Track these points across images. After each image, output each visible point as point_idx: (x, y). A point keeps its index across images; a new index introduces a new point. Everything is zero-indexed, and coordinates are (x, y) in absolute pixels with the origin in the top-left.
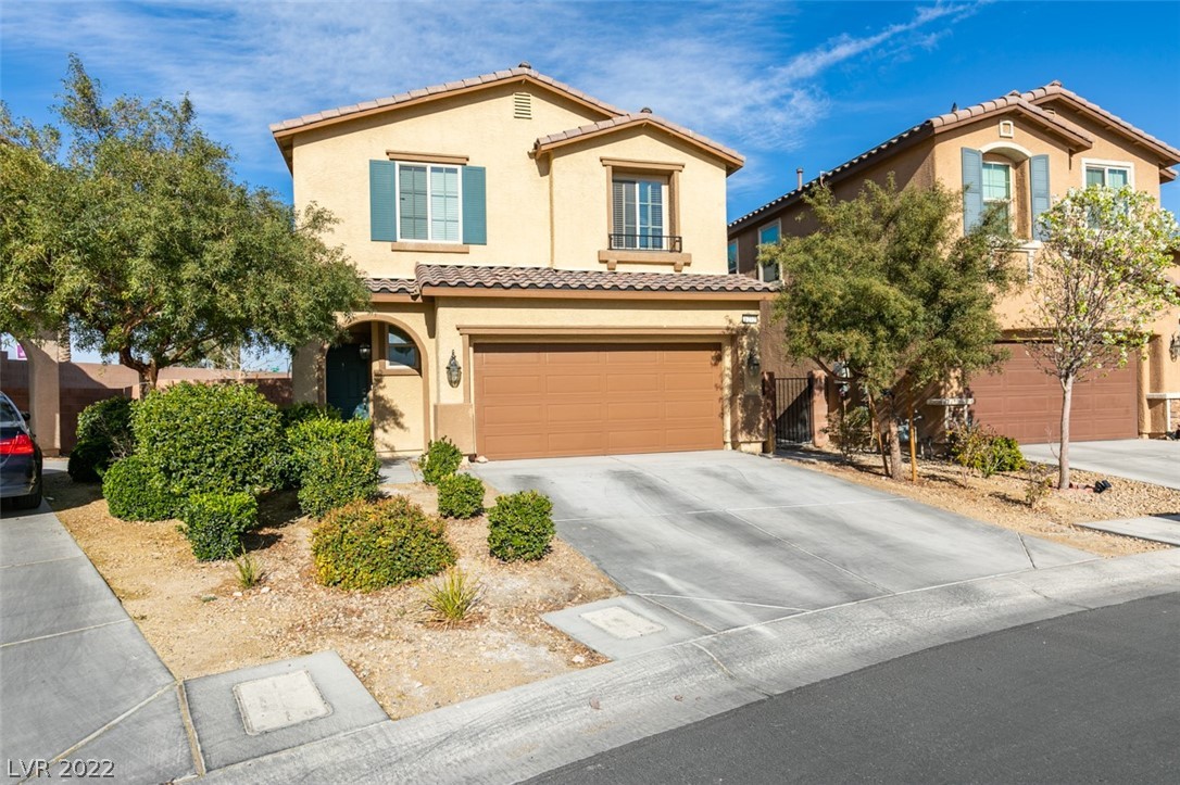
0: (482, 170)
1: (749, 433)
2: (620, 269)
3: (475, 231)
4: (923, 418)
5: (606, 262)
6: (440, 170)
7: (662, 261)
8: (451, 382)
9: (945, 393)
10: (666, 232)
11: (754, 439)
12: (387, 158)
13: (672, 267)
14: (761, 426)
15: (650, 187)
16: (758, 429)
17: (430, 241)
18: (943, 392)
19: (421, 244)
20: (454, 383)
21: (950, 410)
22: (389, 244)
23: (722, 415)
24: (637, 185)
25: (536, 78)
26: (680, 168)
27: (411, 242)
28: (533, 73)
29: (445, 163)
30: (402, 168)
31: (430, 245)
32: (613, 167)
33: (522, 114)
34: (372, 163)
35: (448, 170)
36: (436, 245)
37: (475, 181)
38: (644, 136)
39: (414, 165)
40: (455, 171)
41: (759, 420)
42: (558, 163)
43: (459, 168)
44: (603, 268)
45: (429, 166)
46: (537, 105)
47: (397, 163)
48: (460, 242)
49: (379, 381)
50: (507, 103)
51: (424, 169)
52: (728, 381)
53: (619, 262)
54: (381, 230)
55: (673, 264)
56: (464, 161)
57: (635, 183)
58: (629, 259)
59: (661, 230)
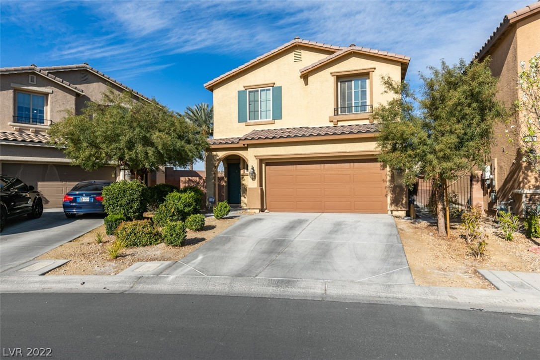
0: (281, 87)
1: (396, 205)
2: (340, 124)
3: (277, 114)
4: (514, 201)
5: (332, 121)
6: (264, 90)
7: (361, 118)
8: (252, 179)
9: (524, 186)
10: (368, 103)
11: (399, 209)
12: (244, 89)
13: (368, 121)
14: (404, 202)
15: (360, 81)
16: (402, 204)
17: (260, 120)
18: (522, 185)
19: (255, 122)
20: (254, 179)
21: (526, 197)
22: (244, 123)
23: (386, 196)
24: (353, 82)
25: (301, 43)
26: (373, 70)
27: (252, 121)
28: (300, 41)
29: (265, 87)
30: (249, 92)
31: (259, 122)
32: (337, 76)
33: (298, 59)
34: (239, 92)
35: (267, 90)
36: (261, 122)
37: (278, 92)
38: (354, 58)
39: (253, 91)
40: (269, 90)
41: (403, 199)
42: (310, 79)
43: (271, 88)
44: (332, 125)
45: (259, 89)
46: (305, 54)
47: (248, 90)
48: (271, 119)
49: (243, 178)
50: (291, 56)
51: (258, 91)
52: (389, 178)
53: (338, 121)
54: (242, 119)
55: (368, 119)
56: (273, 85)
57: (352, 81)
58: (344, 119)
59: (366, 102)
